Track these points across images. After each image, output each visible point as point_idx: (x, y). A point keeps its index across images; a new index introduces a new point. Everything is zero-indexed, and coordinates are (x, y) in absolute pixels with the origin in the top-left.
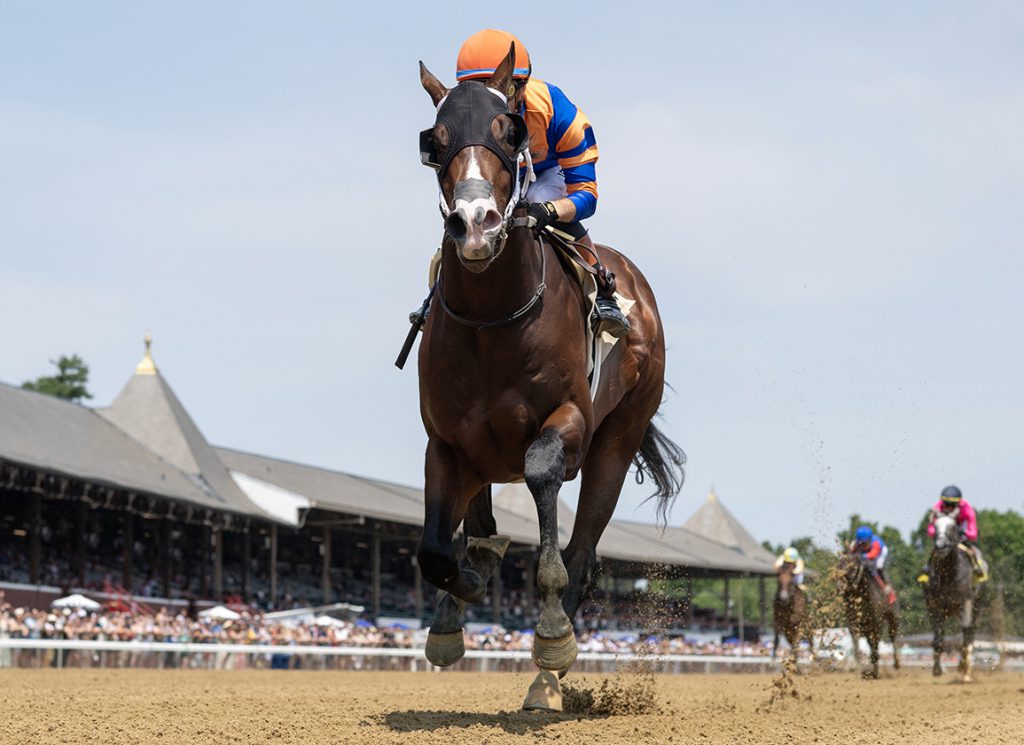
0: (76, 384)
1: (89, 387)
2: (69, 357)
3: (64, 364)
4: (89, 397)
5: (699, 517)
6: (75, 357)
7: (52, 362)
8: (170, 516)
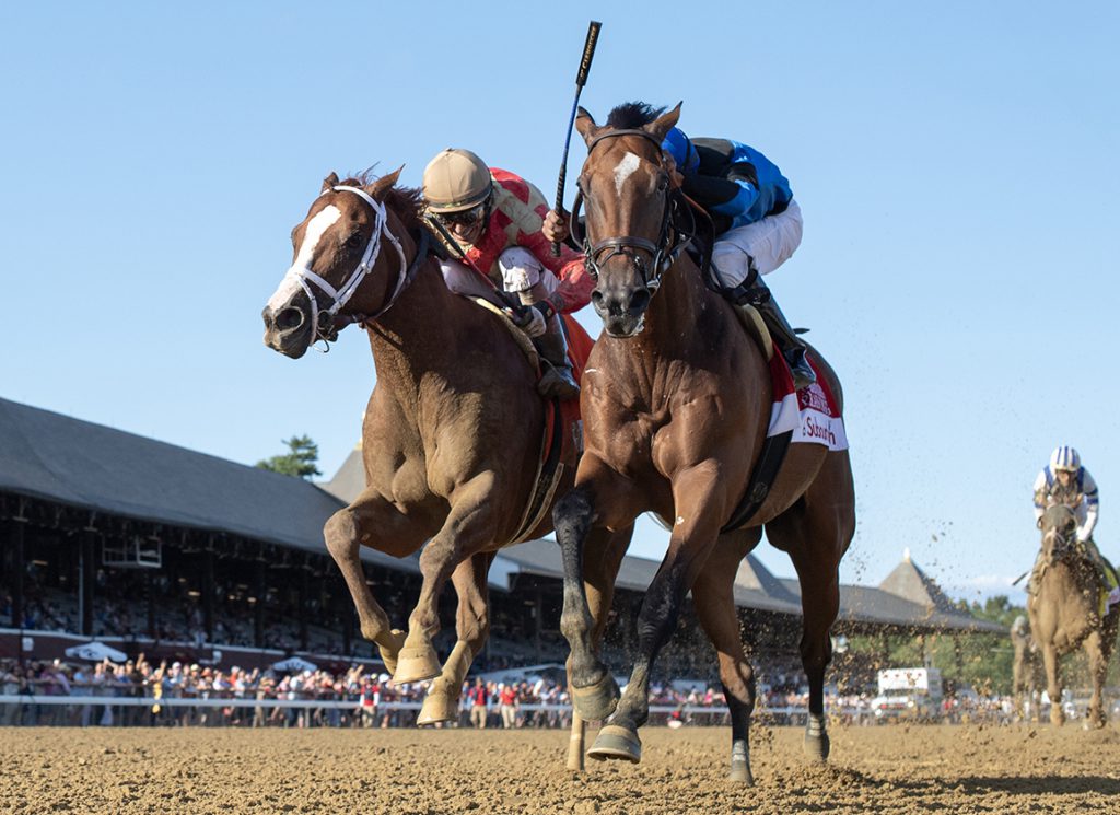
0: (307, 463)
1: (318, 465)
2: (300, 438)
3: (296, 444)
4: (318, 474)
5: (894, 577)
6: (305, 437)
7: (284, 442)
8: (388, 583)
